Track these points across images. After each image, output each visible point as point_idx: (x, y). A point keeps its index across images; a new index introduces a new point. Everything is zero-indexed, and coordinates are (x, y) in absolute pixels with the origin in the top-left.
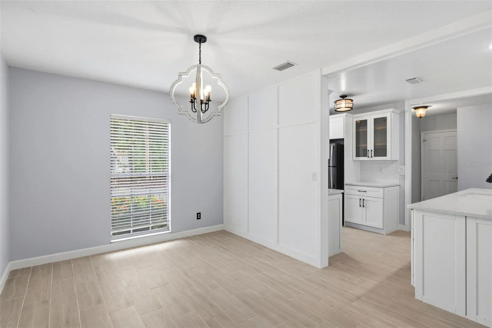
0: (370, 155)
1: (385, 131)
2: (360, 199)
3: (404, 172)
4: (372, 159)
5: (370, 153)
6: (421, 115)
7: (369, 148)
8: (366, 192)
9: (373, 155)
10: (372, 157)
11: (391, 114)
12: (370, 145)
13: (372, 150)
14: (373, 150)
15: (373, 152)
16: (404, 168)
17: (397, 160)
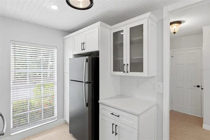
0: (125, 70)
1: (141, 42)
2: (113, 124)
3: (163, 90)
4: (128, 74)
5: (125, 67)
6: (175, 31)
7: (125, 63)
8: (119, 116)
9: (129, 70)
10: (127, 72)
11: (148, 20)
12: (126, 59)
13: (127, 65)
14: (129, 64)
15: (129, 67)
16: (163, 85)
17: (155, 76)
